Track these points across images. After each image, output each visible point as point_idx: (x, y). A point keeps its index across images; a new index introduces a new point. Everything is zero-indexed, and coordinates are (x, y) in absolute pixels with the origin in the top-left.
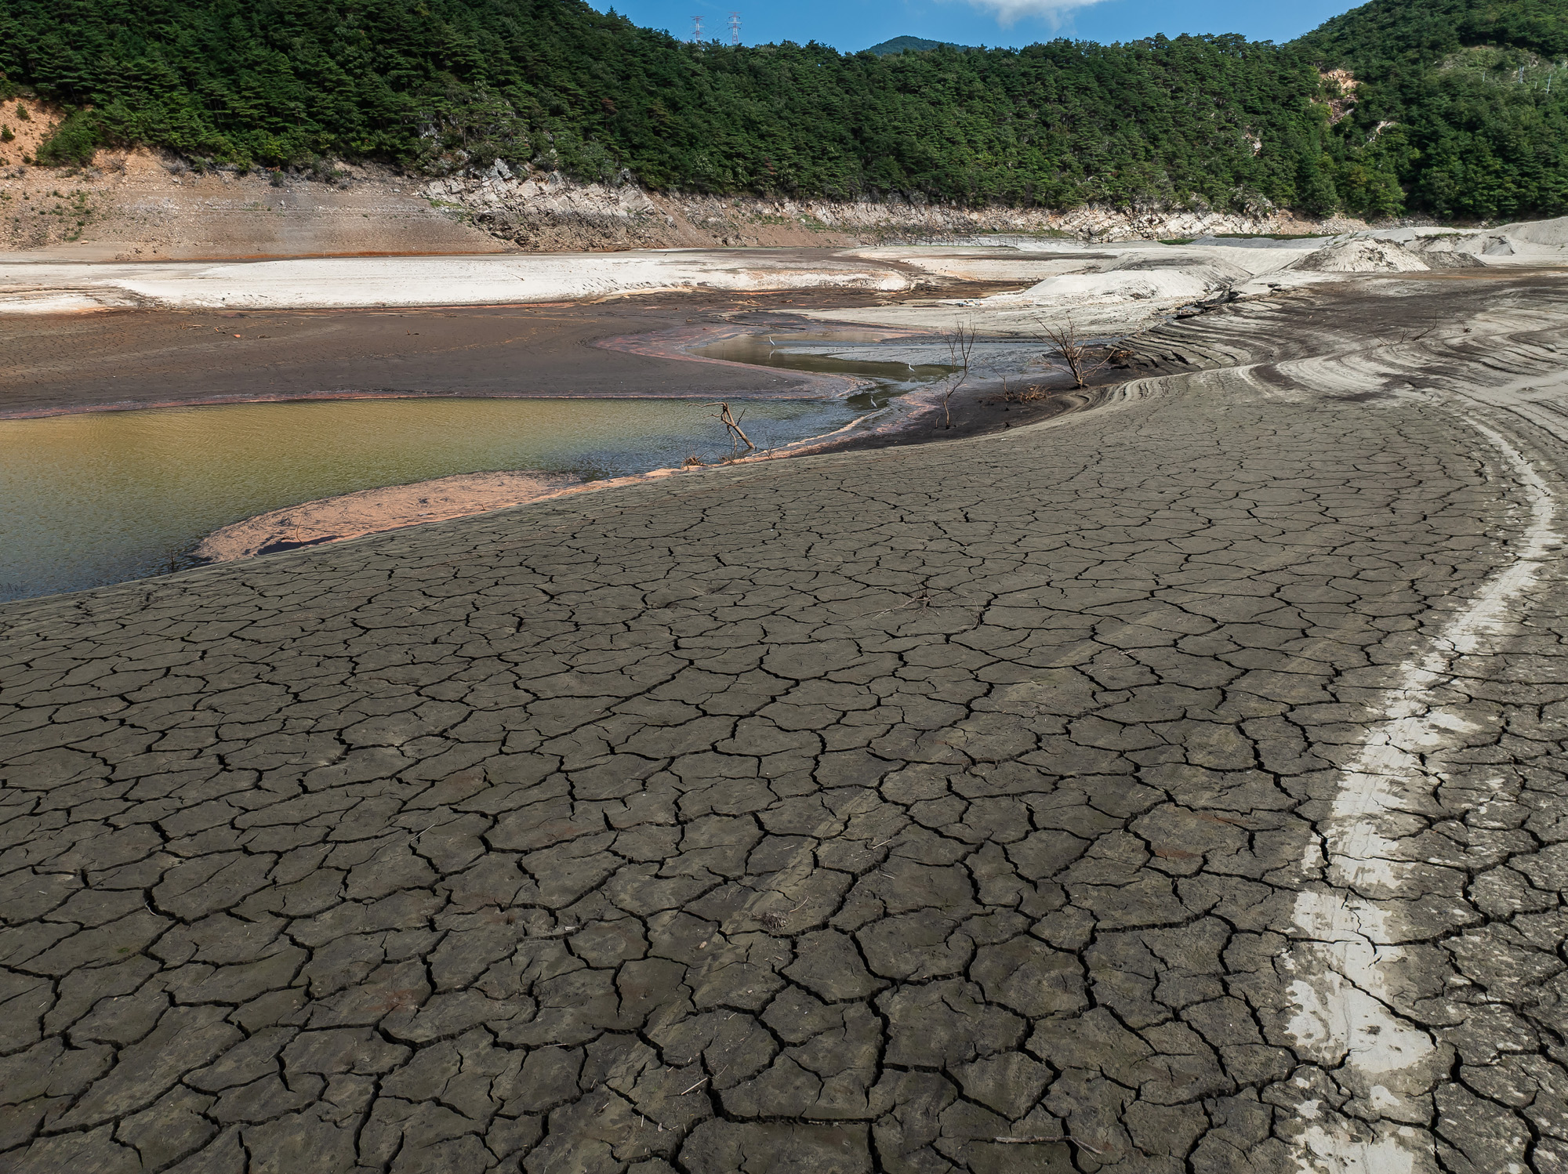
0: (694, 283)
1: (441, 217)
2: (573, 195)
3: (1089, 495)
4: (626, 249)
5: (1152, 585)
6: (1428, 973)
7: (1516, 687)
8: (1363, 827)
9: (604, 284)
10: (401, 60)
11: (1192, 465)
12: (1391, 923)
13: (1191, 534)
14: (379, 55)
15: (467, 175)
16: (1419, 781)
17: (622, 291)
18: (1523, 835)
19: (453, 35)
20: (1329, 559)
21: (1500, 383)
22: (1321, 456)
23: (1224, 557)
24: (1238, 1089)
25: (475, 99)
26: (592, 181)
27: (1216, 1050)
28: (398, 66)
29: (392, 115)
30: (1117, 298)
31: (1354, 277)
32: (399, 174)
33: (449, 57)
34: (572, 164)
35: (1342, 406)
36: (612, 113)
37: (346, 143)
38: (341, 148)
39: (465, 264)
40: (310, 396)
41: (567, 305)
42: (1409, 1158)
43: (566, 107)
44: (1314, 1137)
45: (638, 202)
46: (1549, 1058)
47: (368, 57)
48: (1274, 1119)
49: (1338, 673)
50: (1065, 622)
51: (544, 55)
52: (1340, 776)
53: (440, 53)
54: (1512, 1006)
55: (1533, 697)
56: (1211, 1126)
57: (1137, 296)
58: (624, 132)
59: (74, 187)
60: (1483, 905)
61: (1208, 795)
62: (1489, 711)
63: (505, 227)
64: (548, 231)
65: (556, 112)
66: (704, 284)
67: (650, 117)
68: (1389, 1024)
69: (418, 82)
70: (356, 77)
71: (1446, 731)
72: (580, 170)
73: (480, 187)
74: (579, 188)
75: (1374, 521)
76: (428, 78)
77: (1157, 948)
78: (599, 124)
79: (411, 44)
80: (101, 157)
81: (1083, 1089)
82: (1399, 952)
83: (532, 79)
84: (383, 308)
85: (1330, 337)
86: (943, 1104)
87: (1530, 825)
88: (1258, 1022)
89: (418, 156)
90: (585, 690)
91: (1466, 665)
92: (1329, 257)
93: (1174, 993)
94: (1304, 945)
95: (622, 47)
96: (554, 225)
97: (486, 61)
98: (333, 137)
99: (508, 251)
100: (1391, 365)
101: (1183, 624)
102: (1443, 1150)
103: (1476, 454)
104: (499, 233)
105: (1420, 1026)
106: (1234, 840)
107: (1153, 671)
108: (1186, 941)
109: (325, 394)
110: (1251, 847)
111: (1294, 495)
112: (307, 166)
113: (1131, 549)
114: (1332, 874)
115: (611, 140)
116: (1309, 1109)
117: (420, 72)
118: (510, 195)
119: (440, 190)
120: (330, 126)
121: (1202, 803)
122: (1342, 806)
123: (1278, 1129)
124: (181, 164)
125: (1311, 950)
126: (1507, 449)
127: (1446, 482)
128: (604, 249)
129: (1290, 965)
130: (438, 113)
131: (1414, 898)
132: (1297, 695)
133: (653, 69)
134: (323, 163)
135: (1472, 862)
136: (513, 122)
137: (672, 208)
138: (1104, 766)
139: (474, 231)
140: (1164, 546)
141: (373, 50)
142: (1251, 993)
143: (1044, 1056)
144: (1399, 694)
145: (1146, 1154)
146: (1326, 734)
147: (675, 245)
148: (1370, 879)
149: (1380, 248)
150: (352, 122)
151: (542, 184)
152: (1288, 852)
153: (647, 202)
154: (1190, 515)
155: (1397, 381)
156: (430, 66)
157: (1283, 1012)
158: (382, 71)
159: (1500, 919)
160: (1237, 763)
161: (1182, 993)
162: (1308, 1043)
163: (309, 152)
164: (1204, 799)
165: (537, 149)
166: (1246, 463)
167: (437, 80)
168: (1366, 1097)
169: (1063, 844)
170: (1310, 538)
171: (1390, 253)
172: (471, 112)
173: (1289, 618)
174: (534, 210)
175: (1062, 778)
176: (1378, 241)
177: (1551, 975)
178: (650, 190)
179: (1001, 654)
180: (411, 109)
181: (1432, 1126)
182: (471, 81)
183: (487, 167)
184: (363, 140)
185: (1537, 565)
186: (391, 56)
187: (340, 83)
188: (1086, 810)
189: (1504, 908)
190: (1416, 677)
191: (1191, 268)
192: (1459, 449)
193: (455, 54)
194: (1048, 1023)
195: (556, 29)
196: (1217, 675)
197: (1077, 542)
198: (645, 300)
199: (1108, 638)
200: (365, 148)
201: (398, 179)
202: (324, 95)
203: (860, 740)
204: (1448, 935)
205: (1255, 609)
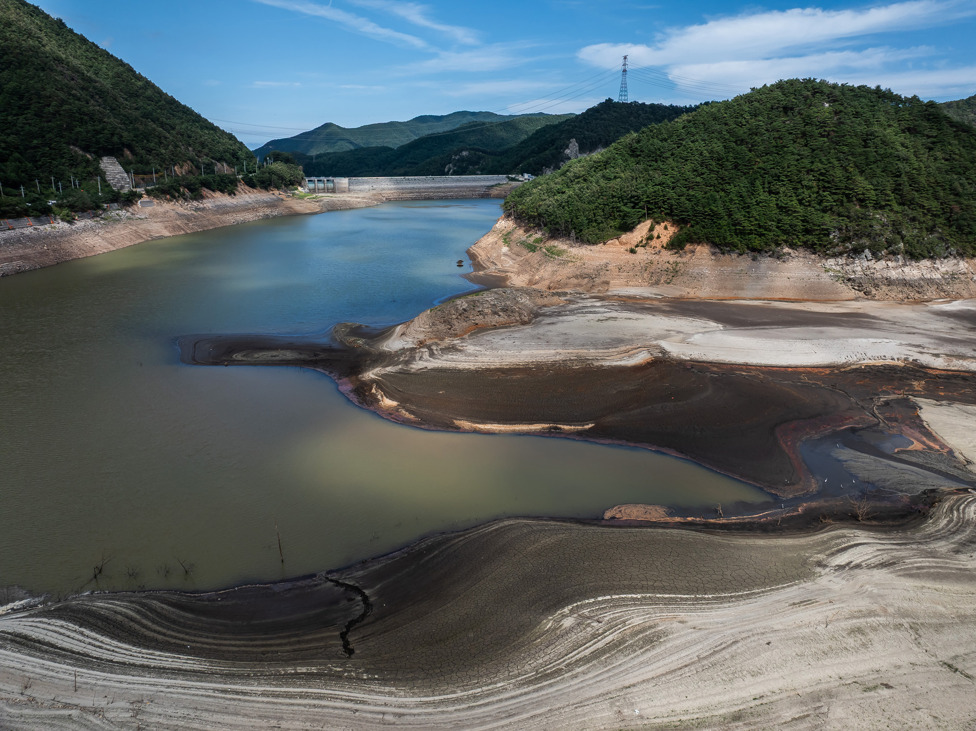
1: (827, 279)
2: (906, 268)
10: (829, 198)
15: (848, 257)
26: (924, 257)
36: (956, 213)
37: (792, 239)
38: (788, 242)
41: (827, 371)
45: (955, 267)
59: (675, 260)
63: (860, 285)
64: (884, 288)
65: (912, 220)
66: (916, 360)
72: (917, 254)
73: (853, 263)
74: (912, 263)
80: (688, 247)
89: (825, 246)
96: (889, 285)
104: (856, 288)
112: (770, 251)
117: (838, 203)
118: (868, 268)
119: (832, 264)
124: (717, 250)
130: (841, 225)
134: (778, 249)
139: (842, 287)
151: (890, 263)
153: (963, 266)
163: (773, 244)
165: (892, 243)
174: (879, 276)
180: (827, 224)
182: (866, 207)
183: (860, 253)
201: (813, 256)
202: (786, 218)
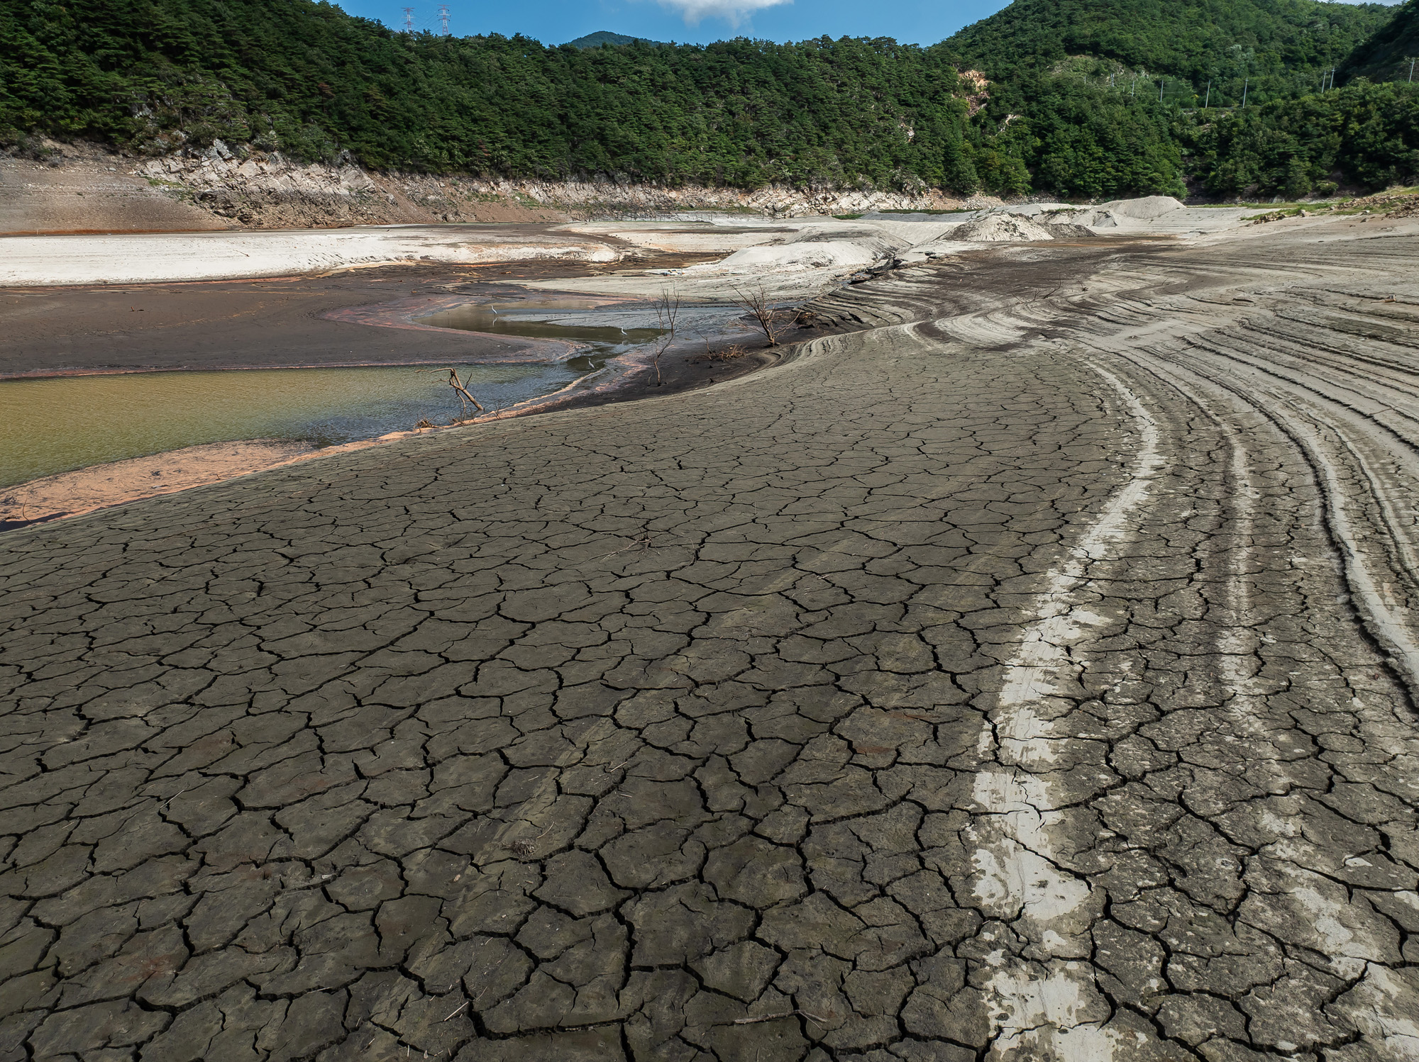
0: (417, 257)
1: (160, 196)
2: (294, 174)
3: (785, 441)
4: (348, 225)
5: (841, 517)
6: (1083, 830)
7: (1137, 584)
8: (1025, 713)
9: (329, 259)
10: (109, 39)
11: (870, 410)
12: (1051, 792)
13: (872, 470)
14: (84, 33)
15: (185, 154)
16: (1067, 669)
17: (347, 265)
18: (1149, 707)
19: (162, 16)
20: (985, 486)
21: (1112, 333)
22: (975, 399)
23: (900, 489)
24: (937, 949)
25: (189, 81)
26: (313, 161)
27: (917, 917)
28: (105, 45)
29: (103, 94)
30: (800, 267)
31: (995, 246)
32: (114, 153)
33: (159, 38)
34: (292, 146)
35: (989, 356)
36: (330, 97)
37: (54, 121)
38: (48, 126)
39: (187, 241)
40: (31, 374)
41: (293, 279)
42: (1075, 987)
43: (283, 90)
44: (1001, 981)
45: (359, 181)
46: (1176, 889)
47: (72, 34)
48: (967, 970)
49: (998, 583)
50: (770, 554)
51: (258, 39)
52: (1004, 671)
53: (150, 34)
54: (1147, 850)
55: (1150, 593)
56: (917, 984)
57: (817, 265)
58: (342, 115)
60: (1121, 769)
61: (897, 696)
62: (1118, 607)
63: (228, 205)
64: (271, 209)
65: (273, 95)
66: (426, 257)
67: (367, 102)
68: (1054, 877)
69: (129, 62)
70: (60, 54)
71: (1086, 625)
72: (301, 151)
73: (200, 166)
74: (300, 168)
75: (1020, 452)
76: (139, 59)
77: (863, 834)
78: (317, 107)
79: (118, 24)
81: (808, 966)
82: (1059, 816)
83: (247, 62)
84: (105, 285)
85: (977, 297)
86: (686, 997)
87: (1154, 699)
88: (950, 889)
89: (133, 136)
90: (329, 647)
91: (1098, 569)
92: (973, 229)
93: (879, 872)
94: (983, 819)
95: (336, 34)
96: (277, 203)
97: (199, 44)
98: (38, 114)
99: (232, 229)
100: (1027, 319)
101: (869, 549)
102: (1101, 977)
103: (1096, 393)
104: (221, 211)
105: (1079, 876)
106: (921, 733)
107: (846, 592)
108: (887, 826)
109: (47, 372)
110: (936, 738)
111: (955, 433)
112: (12, 143)
113: (822, 486)
114: (1003, 755)
115: (329, 122)
116: (995, 958)
117: (130, 53)
118: (231, 174)
119: (159, 170)
120: (34, 102)
121: (893, 703)
122: (1007, 696)
123: (971, 979)
125: (989, 822)
126: (1120, 387)
127: (1075, 417)
128: (328, 226)
129: (974, 836)
130: (152, 93)
131: (1068, 768)
132: (966, 603)
133: (368, 56)
134: (29, 141)
135: (1112, 734)
136: (231, 104)
137: (392, 187)
138: (810, 678)
139: (196, 210)
140: (850, 482)
141: (77, 27)
142: (943, 865)
143: (772, 941)
144: (1047, 597)
145: (864, 1017)
146: (991, 636)
147: (397, 222)
148: (1034, 756)
149: (1013, 221)
150: (58, 100)
151: (263, 164)
152: (966, 739)
153: (368, 181)
154: (870, 454)
155: (1033, 333)
156: (140, 46)
157: (969, 878)
158: (89, 49)
159: (1135, 779)
160: (919, 666)
161: (886, 871)
162: (991, 902)
163: (13, 129)
164: (895, 699)
165: (256, 131)
166: (914, 407)
167: (148, 61)
168: (1040, 941)
169: (778, 750)
170: (969, 469)
171: (1022, 226)
172: (186, 94)
173: (955, 538)
174: (255, 189)
175: (774, 692)
176: (1012, 215)
177: (1175, 821)
178: (370, 170)
179: (716, 585)
180: (122, 89)
181: (1092, 959)
182: (184, 62)
183: (206, 147)
184: (72, 118)
185: (1148, 482)
186: (97, 35)
187: (42, 59)
188: (796, 719)
189: (1137, 769)
190: (1060, 581)
191: (860, 240)
192: (1084, 388)
193: (166, 36)
194: (774, 911)
195: (269, 15)
196: (899, 591)
197: (776, 482)
198: (371, 273)
199: (807, 565)
200: (75, 127)
201: (112, 158)
202: (25, 71)
203: (594, 673)
204: (1096, 796)
205: (928, 533)
